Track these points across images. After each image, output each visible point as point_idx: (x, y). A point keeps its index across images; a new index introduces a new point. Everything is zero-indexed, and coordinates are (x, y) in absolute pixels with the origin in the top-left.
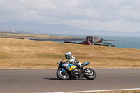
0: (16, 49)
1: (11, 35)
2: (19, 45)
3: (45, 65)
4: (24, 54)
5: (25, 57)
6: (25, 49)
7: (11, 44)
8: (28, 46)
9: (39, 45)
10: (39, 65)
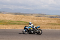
0: (39, 21)
1: (37, 15)
2: (40, 19)
3: (52, 28)
4: (43, 23)
5: (43, 25)
6: (43, 21)
7: (37, 19)
8: (44, 20)
9: (49, 20)
10: (49, 28)
